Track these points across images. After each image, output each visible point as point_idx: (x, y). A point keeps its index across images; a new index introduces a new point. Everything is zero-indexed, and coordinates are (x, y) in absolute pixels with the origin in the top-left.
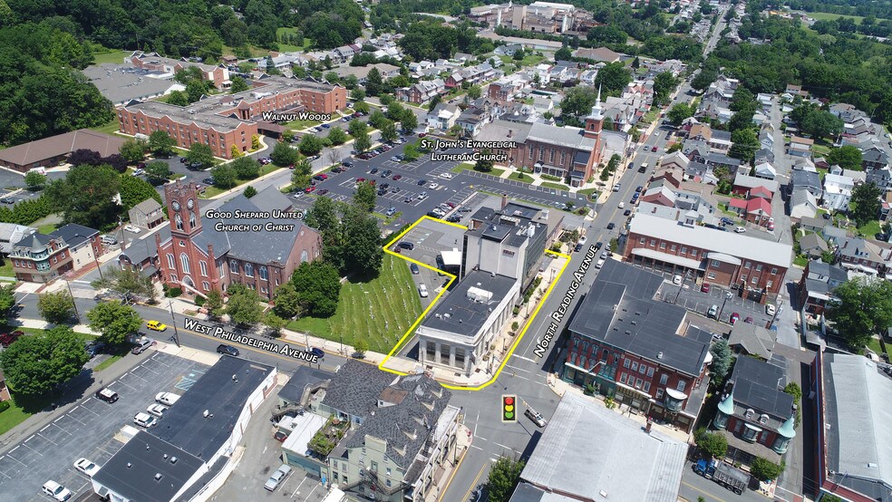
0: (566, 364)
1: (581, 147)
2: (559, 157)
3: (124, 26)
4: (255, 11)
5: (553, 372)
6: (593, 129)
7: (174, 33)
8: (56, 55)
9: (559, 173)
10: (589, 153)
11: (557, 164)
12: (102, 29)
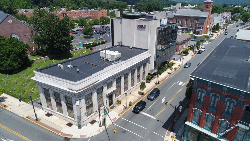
0: (187, 123)
1: (201, 16)
2: (190, 22)
3: (47, 3)
4: (91, 2)
5: (172, 130)
6: (207, 8)
7: (61, 4)
8: (19, 7)
9: (190, 30)
10: (205, 18)
11: (189, 26)
12: (41, 3)
